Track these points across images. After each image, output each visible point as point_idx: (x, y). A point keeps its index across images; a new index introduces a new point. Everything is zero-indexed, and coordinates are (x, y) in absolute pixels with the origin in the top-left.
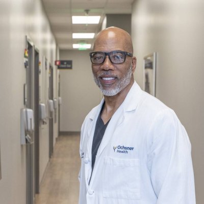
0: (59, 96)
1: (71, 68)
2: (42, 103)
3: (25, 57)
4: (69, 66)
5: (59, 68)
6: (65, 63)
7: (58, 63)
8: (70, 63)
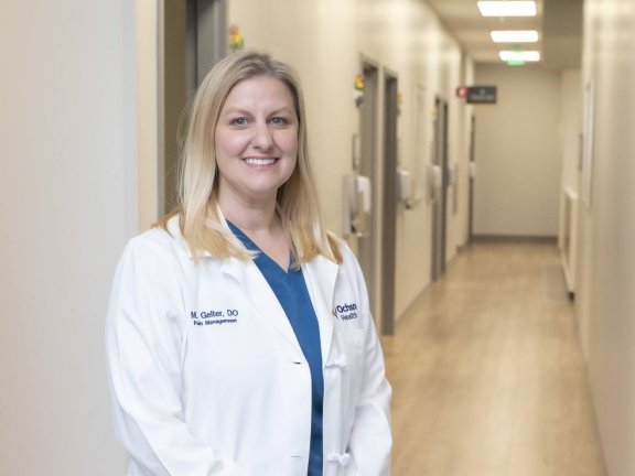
0: (472, 159)
1: (493, 102)
2: (405, 169)
3: (358, 88)
4: (490, 97)
5: (469, 101)
6: (482, 92)
7: (462, 92)
8: (492, 91)
